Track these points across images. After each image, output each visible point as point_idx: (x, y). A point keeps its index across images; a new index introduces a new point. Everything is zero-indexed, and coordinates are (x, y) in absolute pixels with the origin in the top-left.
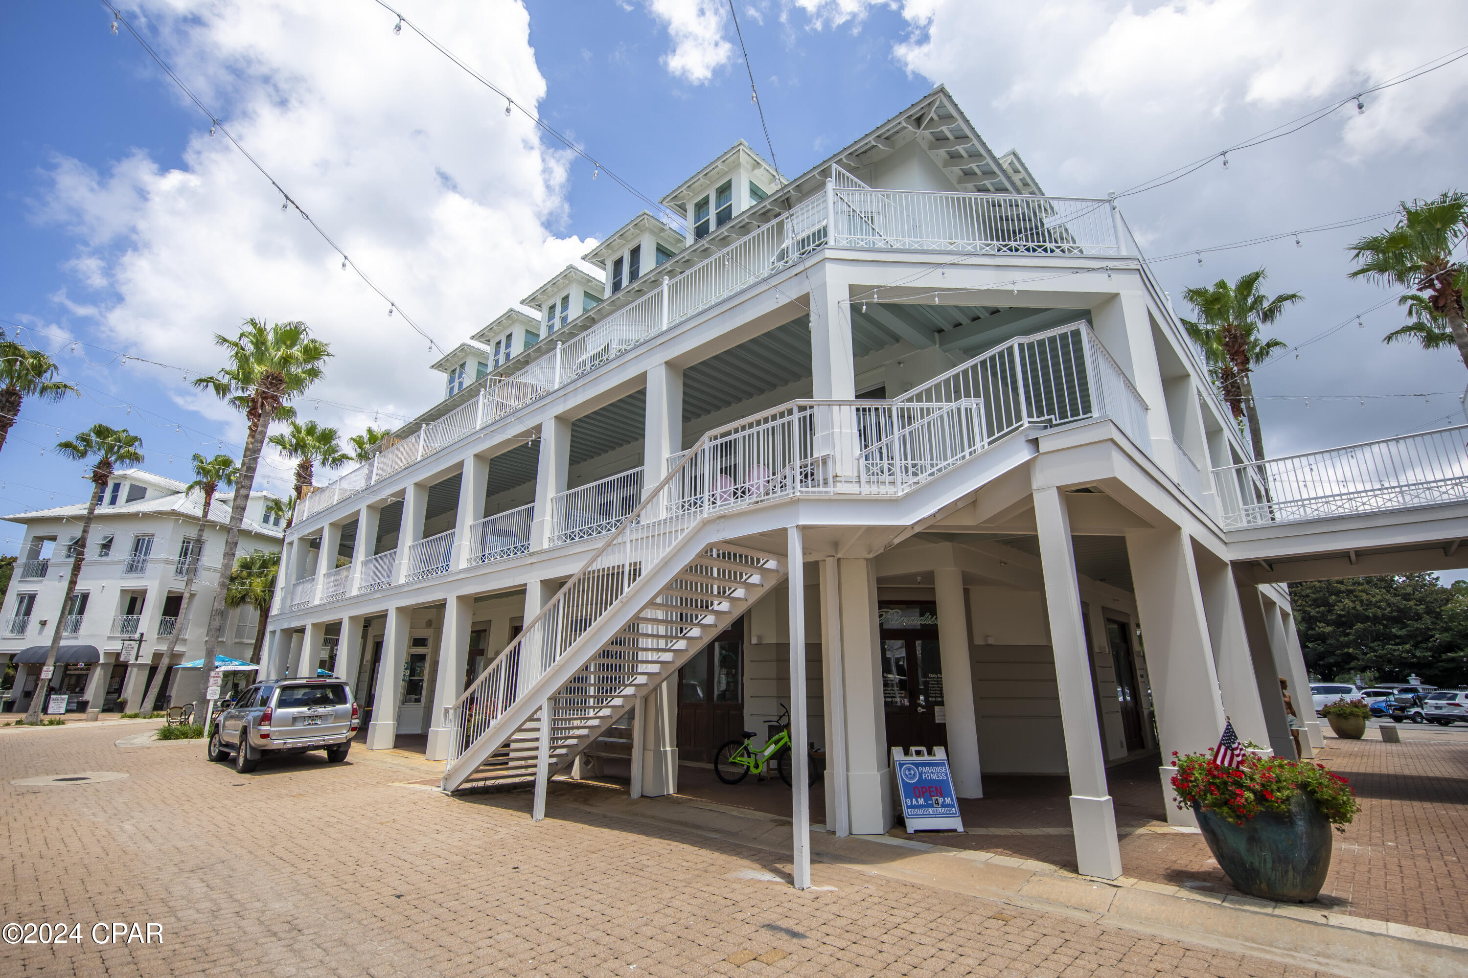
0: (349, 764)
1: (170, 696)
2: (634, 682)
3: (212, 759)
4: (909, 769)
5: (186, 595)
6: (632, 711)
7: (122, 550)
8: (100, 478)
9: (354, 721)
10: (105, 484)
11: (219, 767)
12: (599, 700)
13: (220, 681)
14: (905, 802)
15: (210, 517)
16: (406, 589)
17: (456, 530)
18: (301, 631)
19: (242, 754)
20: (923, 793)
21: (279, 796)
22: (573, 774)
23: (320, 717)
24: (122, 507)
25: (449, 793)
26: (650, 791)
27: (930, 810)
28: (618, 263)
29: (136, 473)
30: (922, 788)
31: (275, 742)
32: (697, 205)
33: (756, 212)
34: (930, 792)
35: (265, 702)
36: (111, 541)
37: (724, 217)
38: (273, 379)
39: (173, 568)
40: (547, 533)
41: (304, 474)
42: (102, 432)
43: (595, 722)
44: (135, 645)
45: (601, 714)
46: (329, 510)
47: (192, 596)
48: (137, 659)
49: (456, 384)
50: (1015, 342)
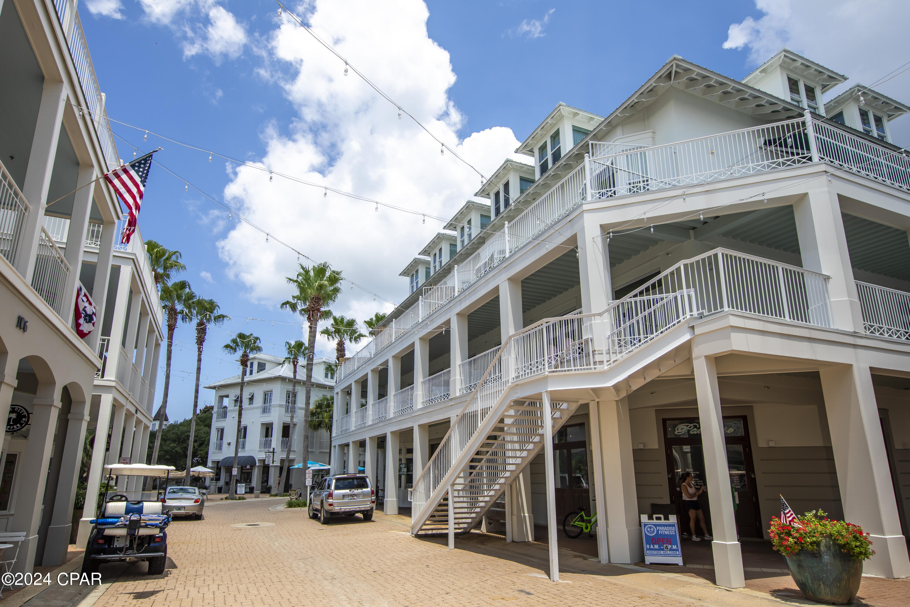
0: (373, 521)
1: (291, 485)
2: (504, 476)
3: (311, 518)
4: (650, 528)
5: (291, 426)
6: (504, 493)
7: (259, 401)
8: (244, 361)
9: (373, 498)
10: (246, 366)
11: (314, 522)
12: (489, 486)
13: (311, 475)
14: (646, 546)
15: (297, 378)
16: (394, 421)
17: (414, 385)
18: (347, 445)
19: (322, 514)
20: (658, 542)
21: (338, 535)
22: (482, 529)
23: (356, 495)
24: (256, 376)
25: (414, 536)
26: (516, 539)
27: (662, 552)
28: (497, 194)
29: (260, 356)
30: (658, 539)
31: (336, 508)
32: (540, 149)
33: (571, 155)
34: (663, 541)
35: (329, 486)
36: (253, 396)
37: (556, 156)
38: (316, 299)
39: (283, 409)
40: (458, 386)
41: (341, 349)
42: (242, 336)
43: (487, 499)
44: (271, 454)
45: (490, 494)
46: (353, 373)
47: (295, 425)
48: (273, 463)
49: (415, 284)
50: (681, 264)
